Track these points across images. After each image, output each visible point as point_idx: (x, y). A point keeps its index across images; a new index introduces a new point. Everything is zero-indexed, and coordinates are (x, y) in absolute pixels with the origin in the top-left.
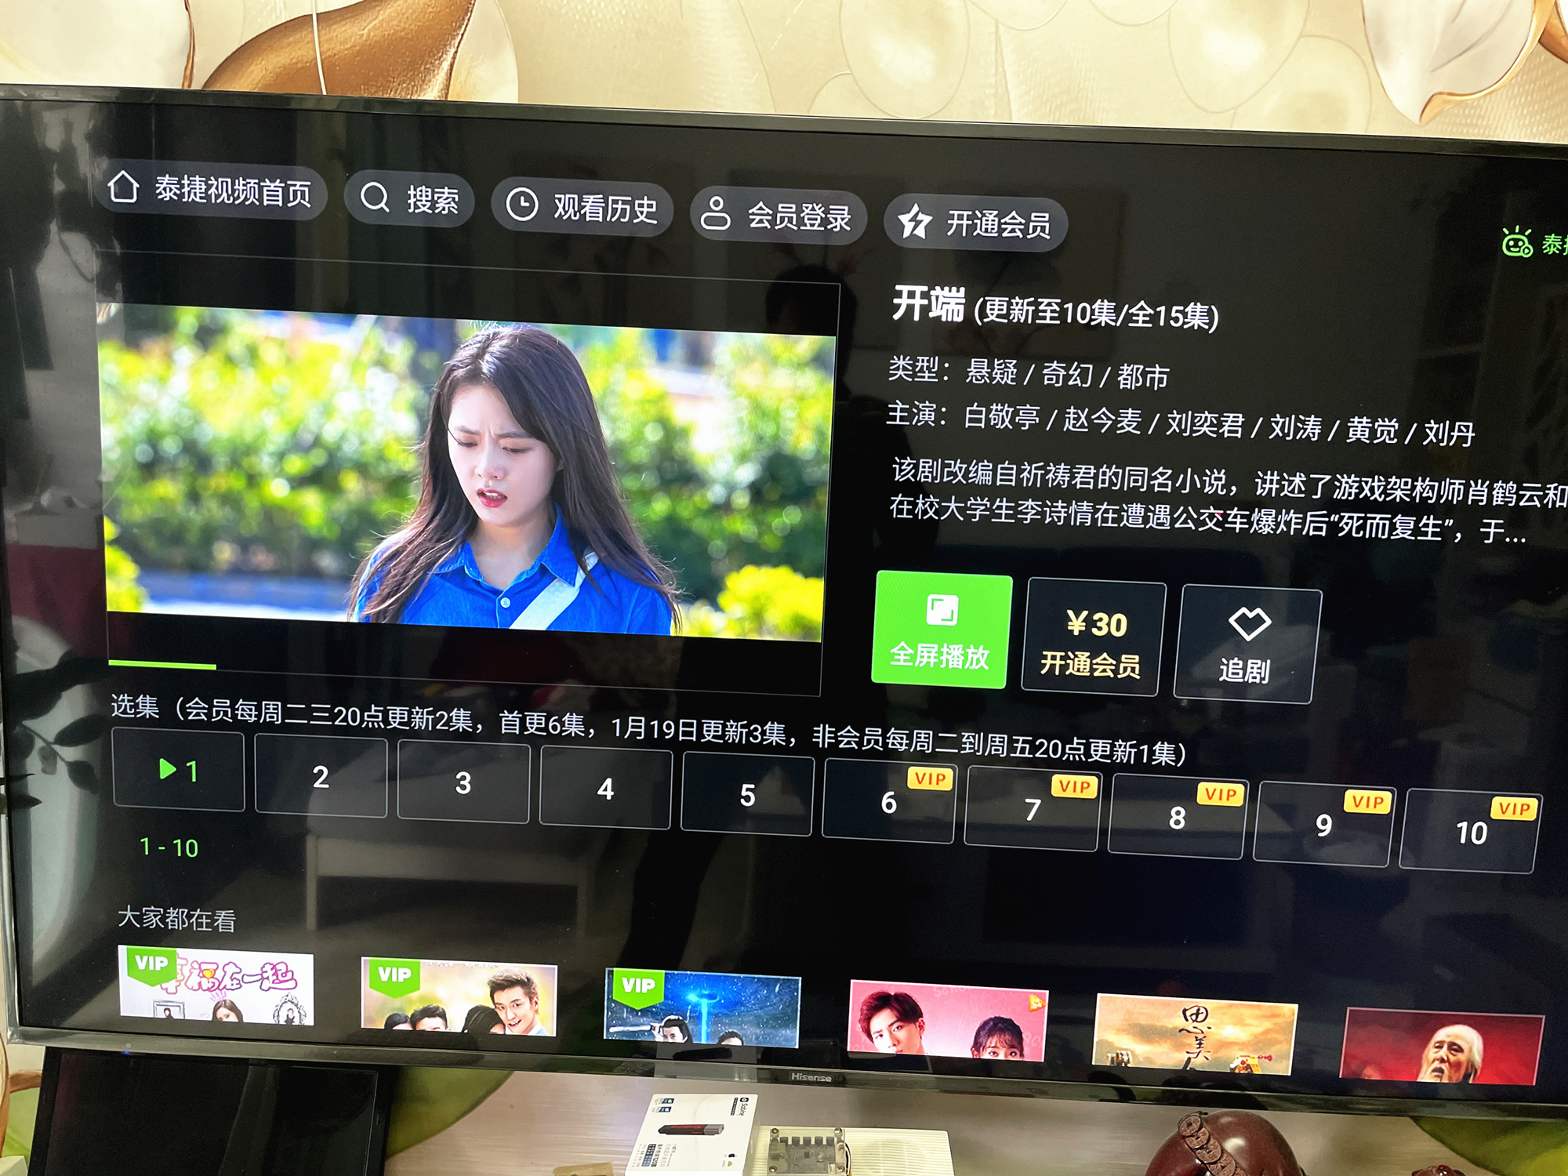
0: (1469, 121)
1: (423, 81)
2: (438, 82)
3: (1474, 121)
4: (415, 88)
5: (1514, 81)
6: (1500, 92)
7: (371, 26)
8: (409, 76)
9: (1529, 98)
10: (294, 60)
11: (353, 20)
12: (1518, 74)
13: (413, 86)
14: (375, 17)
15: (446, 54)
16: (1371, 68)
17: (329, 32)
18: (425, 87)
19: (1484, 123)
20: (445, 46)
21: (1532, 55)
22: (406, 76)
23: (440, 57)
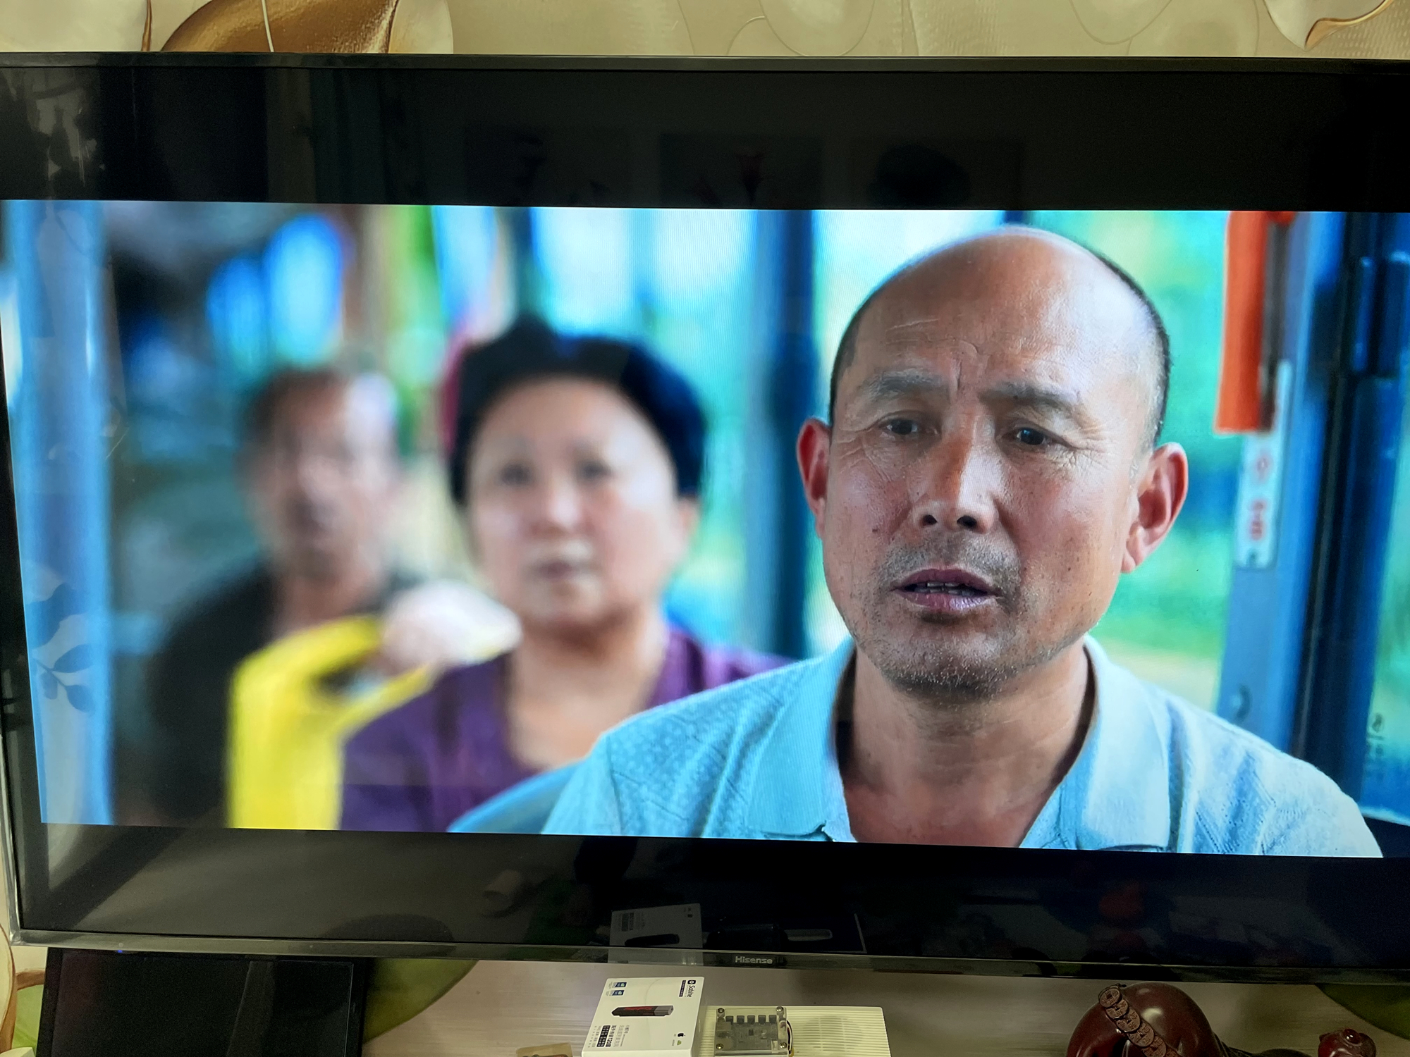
0: (1351, 45)
1: (365, 39)
2: (378, 40)
3: (1357, 44)
4: (358, 45)
6: (1380, 17)
8: (351, 35)
9: (1408, 22)
10: (244, 24)
13: (355, 45)
15: (385, 13)
18: (366, 44)
19: (1367, 45)
20: (384, 5)
23: (381, 16)
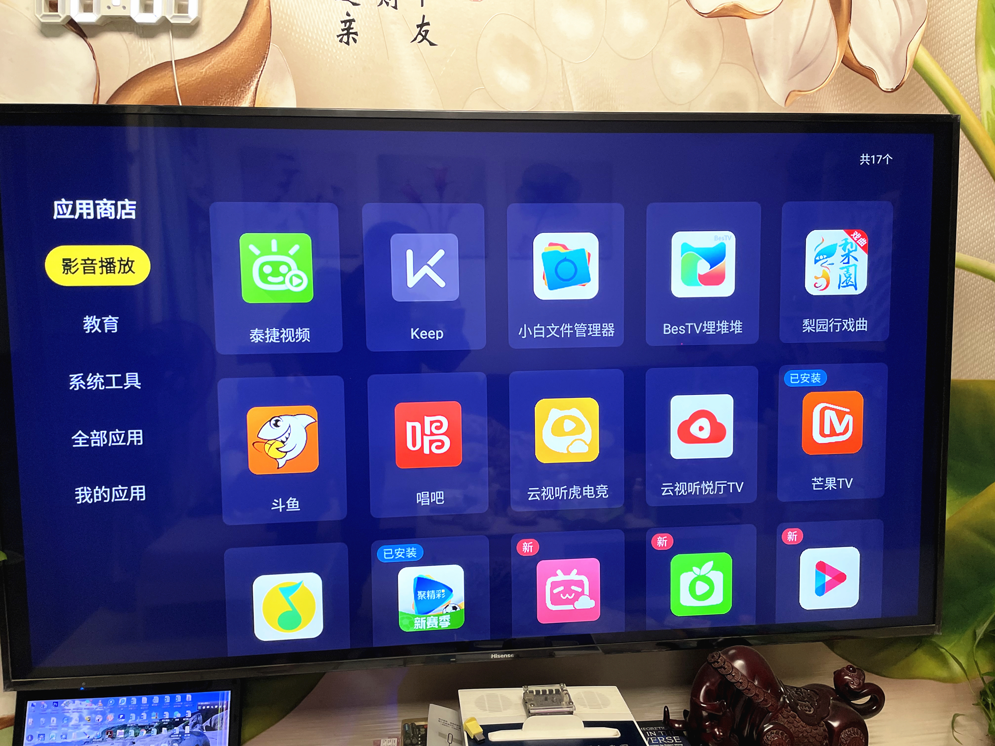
0: (810, 105)
1: (240, 98)
2: (249, 98)
3: (812, 105)
4: (235, 102)
5: (830, 83)
6: (824, 89)
7: (207, 67)
8: (231, 95)
9: (839, 91)
10: (162, 88)
11: (196, 64)
12: (832, 79)
13: (234, 101)
14: (209, 62)
15: (253, 82)
16: (758, 79)
17: (182, 71)
18: (241, 101)
19: (818, 105)
20: (252, 77)
21: (838, 70)
22: (229, 95)
23: (249, 84)
